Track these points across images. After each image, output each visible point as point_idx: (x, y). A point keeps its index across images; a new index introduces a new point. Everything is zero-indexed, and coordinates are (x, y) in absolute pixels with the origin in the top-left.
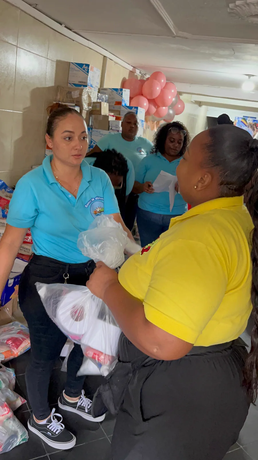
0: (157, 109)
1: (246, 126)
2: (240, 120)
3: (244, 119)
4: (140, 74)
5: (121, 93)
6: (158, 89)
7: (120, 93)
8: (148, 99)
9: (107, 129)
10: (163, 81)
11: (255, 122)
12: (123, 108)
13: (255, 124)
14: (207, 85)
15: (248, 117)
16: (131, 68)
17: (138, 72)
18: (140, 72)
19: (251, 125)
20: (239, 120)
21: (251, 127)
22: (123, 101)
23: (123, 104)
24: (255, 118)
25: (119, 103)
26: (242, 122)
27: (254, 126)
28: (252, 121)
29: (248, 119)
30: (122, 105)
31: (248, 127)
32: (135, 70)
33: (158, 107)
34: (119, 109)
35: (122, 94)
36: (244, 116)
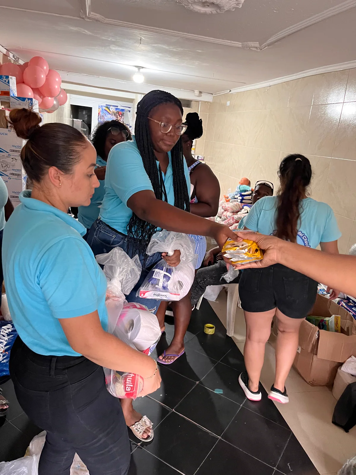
0: (42, 99)
1: (110, 114)
2: (104, 108)
3: (107, 107)
4: (14, 59)
5: (7, 81)
6: (43, 76)
7: (5, 81)
8: (32, 89)
9: (5, 126)
10: (45, 68)
11: (118, 110)
12: (12, 100)
13: (118, 113)
14: (86, 74)
15: (111, 106)
16: (5, 51)
17: (11, 55)
18: (13, 56)
19: (114, 113)
20: (102, 109)
21: (115, 115)
22: (11, 91)
23: (11, 94)
24: (117, 106)
25: (7, 93)
26: (105, 110)
27: (117, 114)
28: (115, 110)
29: (111, 107)
30: (11, 96)
31: (112, 115)
32: (9, 54)
33: (44, 97)
34: (7, 101)
35: (9, 82)
36: (106, 105)
